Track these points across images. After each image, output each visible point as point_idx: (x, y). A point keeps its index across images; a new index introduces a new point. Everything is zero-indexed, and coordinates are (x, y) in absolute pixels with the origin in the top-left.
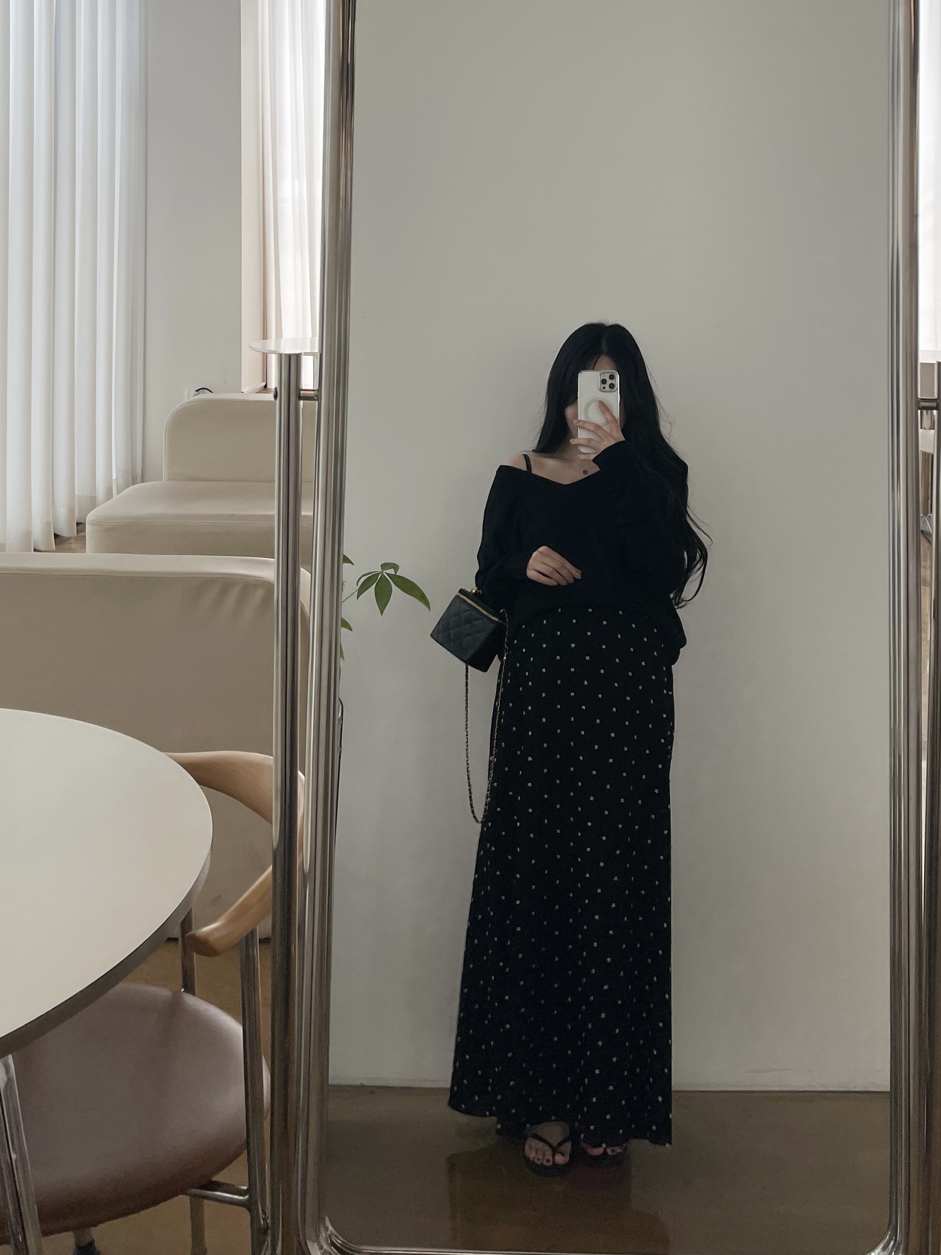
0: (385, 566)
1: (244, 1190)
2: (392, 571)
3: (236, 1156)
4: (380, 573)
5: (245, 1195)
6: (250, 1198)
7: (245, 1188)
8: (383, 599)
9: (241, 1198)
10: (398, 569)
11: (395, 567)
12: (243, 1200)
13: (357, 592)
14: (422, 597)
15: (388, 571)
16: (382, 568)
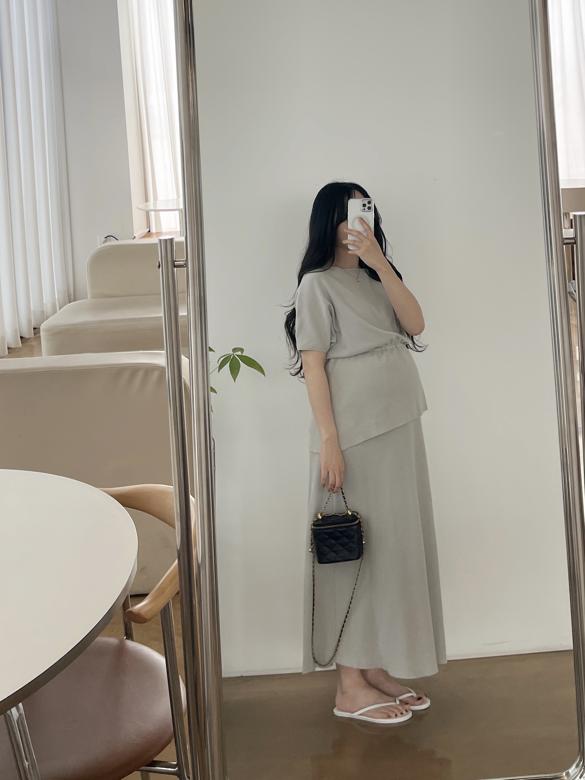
0: (235, 350)
1: (176, 764)
2: (239, 353)
3: (168, 742)
4: (232, 355)
5: (175, 768)
6: (179, 768)
7: (176, 763)
8: (234, 371)
9: (173, 770)
10: (243, 351)
11: (242, 350)
12: (174, 771)
13: (218, 368)
14: (260, 369)
15: (237, 353)
16: (233, 352)
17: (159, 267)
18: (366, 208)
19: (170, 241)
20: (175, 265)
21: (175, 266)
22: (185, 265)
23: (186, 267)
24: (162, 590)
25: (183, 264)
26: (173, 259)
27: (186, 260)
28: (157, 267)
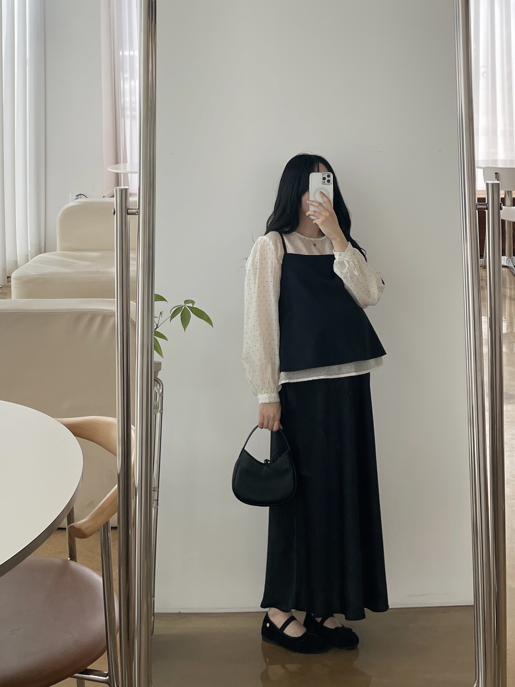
0: (186, 302)
1: (106, 674)
2: (191, 305)
3: (101, 654)
4: (183, 306)
5: (106, 677)
6: (110, 678)
7: (107, 672)
8: (185, 321)
9: (104, 678)
10: (195, 303)
11: (193, 302)
12: (106, 679)
13: (170, 318)
14: (208, 320)
15: (188, 305)
16: (184, 303)
17: (114, 213)
18: (326, 181)
19: (125, 190)
20: (128, 212)
21: (128, 214)
22: (137, 213)
23: (138, 214)
24: (102, 510)
25: (135, 212)
26: (127, 208)
27: (138, 209)
28: (113, 214)
